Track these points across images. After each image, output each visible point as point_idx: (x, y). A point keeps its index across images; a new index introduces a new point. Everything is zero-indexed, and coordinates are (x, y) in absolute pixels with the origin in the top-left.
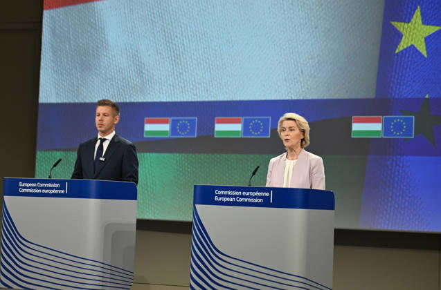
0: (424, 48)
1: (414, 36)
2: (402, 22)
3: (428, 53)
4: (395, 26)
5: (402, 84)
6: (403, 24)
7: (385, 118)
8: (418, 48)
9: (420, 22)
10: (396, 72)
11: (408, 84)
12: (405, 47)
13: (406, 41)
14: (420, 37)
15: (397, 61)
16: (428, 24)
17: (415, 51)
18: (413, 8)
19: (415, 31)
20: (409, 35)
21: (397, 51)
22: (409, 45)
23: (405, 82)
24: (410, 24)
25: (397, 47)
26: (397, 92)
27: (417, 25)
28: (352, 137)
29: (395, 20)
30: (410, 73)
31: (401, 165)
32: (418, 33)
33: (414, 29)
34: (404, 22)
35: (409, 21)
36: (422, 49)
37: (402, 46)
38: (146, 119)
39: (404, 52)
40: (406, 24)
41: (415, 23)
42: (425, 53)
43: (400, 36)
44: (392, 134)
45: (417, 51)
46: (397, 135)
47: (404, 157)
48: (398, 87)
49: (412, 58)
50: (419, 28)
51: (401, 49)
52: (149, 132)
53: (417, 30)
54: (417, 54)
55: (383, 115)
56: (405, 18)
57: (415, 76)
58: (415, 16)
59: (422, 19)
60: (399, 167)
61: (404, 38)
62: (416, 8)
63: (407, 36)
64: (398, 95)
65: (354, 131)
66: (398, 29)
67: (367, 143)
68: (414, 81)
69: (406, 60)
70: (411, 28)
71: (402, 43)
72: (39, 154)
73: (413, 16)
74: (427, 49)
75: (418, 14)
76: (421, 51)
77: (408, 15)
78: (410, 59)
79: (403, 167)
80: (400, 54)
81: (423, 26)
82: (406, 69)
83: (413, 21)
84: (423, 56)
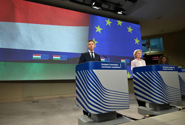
18: (93, 38)
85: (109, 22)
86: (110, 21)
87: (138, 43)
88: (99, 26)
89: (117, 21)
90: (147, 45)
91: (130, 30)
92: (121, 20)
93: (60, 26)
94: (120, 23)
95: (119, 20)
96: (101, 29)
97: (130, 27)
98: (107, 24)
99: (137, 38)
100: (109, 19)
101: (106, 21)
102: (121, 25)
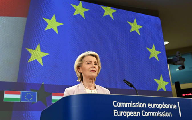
0: (42, 62)
1: (37, 56)
2: (31, 49)
3: (43, 64)
4: (28, 50)
5: (31, 76)
6: (31, 50)
7: (22, 92)
8: (39, 61)
9: (40, 50)
10: (28, 71)
11: (34, 77)
12: (33, 60)
13: (33, 58)
14: (40, 57)
15: (29, 66)
16: (43, 52)
17: (37, 62)
18: (36, 44)
19: (37, 54)
20: (35, 55)
21: (29, 61)
22: (34, 59)
23: (33, 76)
24: (35, 51)
25: (28, 60)
26: (29, 80)
27: (38, 51)
28: (4, 101)
29: (27, 48)
30: (35, 72)
31: (30, 116)
32: (38, 55)
33: (37, 53)
34: (33, 49)
35: (35, 49)
36: (41, 62)
37: (31, 59)
39: (32, 62)
40: (33, 50)
41: (37, 51)
42: (42, 64)
43: (30, 55)
44: (25, 100)
45: (38, 63)
46: (29, 101)
47: (32, 112)
48: (29, 78)
49: (36, 65)
50: (39, 53)
51: (31, 61)
53: (38, 54)
54: (38, 64)
55: (21, 91)
56: (33, 48)
57: (37, 74)
58: (37, 47)
59: (41, 49)
60: (29, 117)
61: (32, 56)
62: (38, 44)
63: (34, 55)
64: (29, 81)
65: (5, 98)
66: (29, 52)
67: (12, 104)
68: (37, 76)
69: (33, 66)
70: (35, 52)
71: (31, 58)
73: (36, 47)
74: (43, 62)
75: (39, 46)
76: (40, 63)
77: (34, 47)
78: (35, 66)
79: (31, 117)
80: (30, 63)
81: (41, 52)
82: (33, 70)
83: (36, 49)
84: (41, 65)
86: (84, 6)
87: (157, 57)
88: (54, 17)
89: (103, 7)
90: (179, 62)
91: (135, 27)
94: (108, 11)
95: (106, 5)
96: (60, 24)
97: (135, 21)
98: (75, 14)
99: (154, 46)
100: (81, 3)
101: (74, 6)
102: (111, 16)
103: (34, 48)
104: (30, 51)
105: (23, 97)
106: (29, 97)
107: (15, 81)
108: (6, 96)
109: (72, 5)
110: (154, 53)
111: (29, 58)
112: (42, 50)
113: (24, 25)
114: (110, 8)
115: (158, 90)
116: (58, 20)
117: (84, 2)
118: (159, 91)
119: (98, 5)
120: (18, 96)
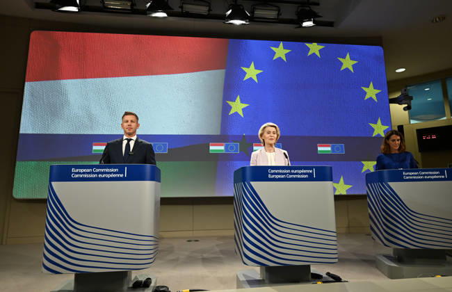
1: (237, 108)
3: (244, 116)
5: (232, 128)
6: (232, 102)
7: (226, 144)
9: (240, 102)
10: (229, 123)
13: (234, 110)
14: (240, 108)
15: (230, 119)
17: (238, 114)
21: (230, 114)
22: (235, 112)
24: (235, 103)
25: (229, 112)
27: (238, 103)
28: (210, 152)
29: (228, 101)
33: (237, 105)
36: (241, 113)
37: (232, 112)
38: (94, 143)
39: (233, 115)
43: (231, 108)
44: (229, 151)
46: (232, 152)
48: (231, 130)
49: (237, 117)
52: (95, 150)
53: (239, 105)
54: (239, 116)
62: (237, 96)
63: (234, 108)
64: (231, 133)
65: (211, 150)
67: (217, 156)
68: (238, 128)
69: (234, 118)
71: (232, 110)
72: (18, 163)
73: (236, 99)
74: (243, 114)
75: (238, 98)
76: (241, 115)
80: (231, 116)
81: (241, 104)
83: (236, 101)
84: (242, 117)
85: (280, 51)
86: (285, 48)
87: (374, 98)
88: (252, 65)
89: (307, 45)
90: (404, 101)
92: (319, 40)
93: (153, 76)
94: (315, 48)
95: (311, 41)
96: (259, 72)
97: (348, 56)
98: (275, 58)
99: (371, 84)
100: (281, 44)
101: (274, 49)
102: (318, 54)
103: (234, 100)
104: (230, 103)
105: (226, 148)
106: (232, 148)
107: (219, 133)
108: (212, 148)
109: (272, 48)
110: (371, 92)
111: (230, 110)
112: (242, 102)
113: (223, 77)
114: (315, 44)
115: (374, 135)
116: (256, 68)
117: (285, 42)
118: (374, 137)
119: (301, 43)
120: (222, 148)
